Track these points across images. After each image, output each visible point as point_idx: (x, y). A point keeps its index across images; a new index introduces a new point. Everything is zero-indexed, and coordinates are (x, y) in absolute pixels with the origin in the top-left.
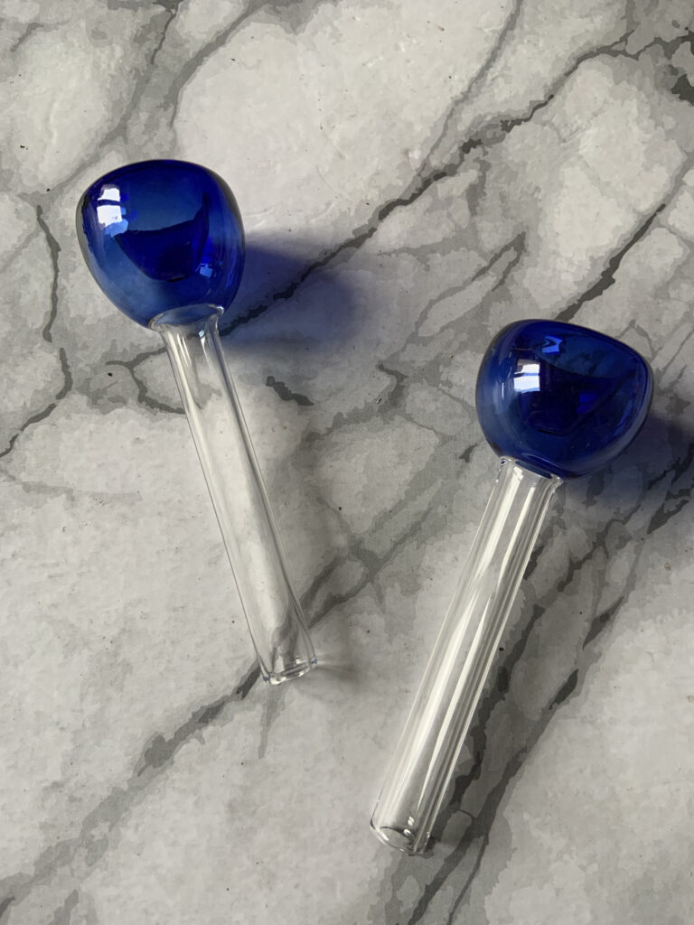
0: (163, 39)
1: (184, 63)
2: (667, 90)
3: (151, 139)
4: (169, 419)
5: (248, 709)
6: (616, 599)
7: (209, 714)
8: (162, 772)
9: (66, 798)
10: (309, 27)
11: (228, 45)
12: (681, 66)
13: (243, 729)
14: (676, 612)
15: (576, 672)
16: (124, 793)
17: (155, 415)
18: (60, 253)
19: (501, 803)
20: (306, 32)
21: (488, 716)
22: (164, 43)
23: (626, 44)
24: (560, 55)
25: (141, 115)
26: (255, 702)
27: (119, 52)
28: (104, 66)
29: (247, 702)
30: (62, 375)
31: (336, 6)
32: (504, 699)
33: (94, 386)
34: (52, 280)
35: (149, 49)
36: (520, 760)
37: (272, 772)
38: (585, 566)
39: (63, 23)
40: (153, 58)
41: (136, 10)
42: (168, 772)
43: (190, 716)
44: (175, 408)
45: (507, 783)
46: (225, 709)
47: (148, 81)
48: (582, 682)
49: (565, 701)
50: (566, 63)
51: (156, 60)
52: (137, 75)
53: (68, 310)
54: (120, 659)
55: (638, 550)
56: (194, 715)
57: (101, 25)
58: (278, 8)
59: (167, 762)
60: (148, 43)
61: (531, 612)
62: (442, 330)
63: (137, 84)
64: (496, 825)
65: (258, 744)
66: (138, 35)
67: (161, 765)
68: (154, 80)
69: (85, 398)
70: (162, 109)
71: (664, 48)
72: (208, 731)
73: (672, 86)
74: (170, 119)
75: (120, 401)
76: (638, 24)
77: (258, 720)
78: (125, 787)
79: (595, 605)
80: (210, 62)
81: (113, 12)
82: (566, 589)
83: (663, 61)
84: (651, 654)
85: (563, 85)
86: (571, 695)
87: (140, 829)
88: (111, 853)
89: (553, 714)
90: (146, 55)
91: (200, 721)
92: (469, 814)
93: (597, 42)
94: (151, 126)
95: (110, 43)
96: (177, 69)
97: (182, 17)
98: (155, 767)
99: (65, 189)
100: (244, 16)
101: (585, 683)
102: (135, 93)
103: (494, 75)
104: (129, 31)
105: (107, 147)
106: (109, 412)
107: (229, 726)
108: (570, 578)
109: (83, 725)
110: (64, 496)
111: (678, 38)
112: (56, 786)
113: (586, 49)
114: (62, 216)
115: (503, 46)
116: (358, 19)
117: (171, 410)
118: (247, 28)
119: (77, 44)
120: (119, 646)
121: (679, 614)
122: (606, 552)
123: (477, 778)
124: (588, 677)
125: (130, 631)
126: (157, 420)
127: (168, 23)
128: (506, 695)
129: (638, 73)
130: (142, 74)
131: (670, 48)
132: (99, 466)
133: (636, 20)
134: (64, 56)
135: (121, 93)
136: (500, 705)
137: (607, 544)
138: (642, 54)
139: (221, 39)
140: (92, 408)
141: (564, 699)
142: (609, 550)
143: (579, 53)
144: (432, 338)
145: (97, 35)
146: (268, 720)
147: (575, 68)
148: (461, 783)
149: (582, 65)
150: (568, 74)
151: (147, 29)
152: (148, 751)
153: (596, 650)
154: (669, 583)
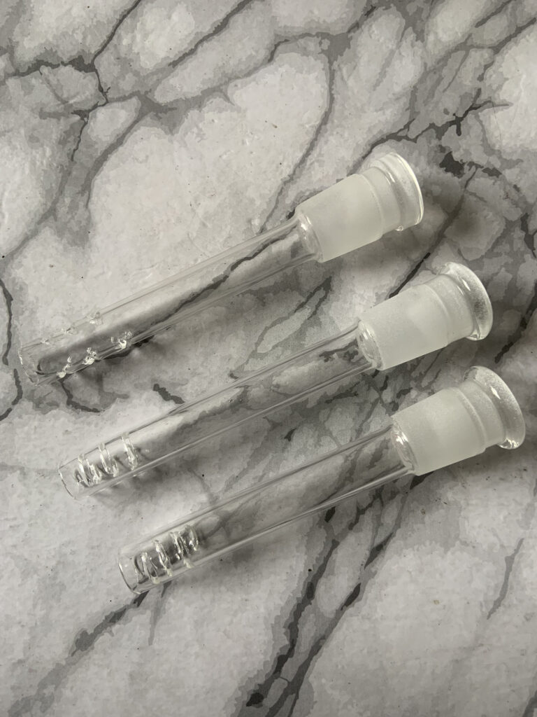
0: (79, 141)
1: (94, 160)
2: (437, 165)
3: (73, 218)
4: (88, 417)
5: (142, 614)
6: (388, 534)
7: (116, 617)
8: (87, 654)
9: (27, 670)
10: (182, 129)
11: (125, 145)
12: (448, 145)
13: (138, 627)
14: (428, 543)
15: (359, 585)
16: (64, 667)
17: (78, 413)
18: (12, 302)
19: (308, 672)
20: (180, 132)
21: (300, 615)
22: (80, 144)
23: (408, 130)
24: (359, 143)
25: (66, 200)
26: (146, 609)
27: (48, 152)
28: (38, 163)
29: (141, 608)
30: (15, 388)
31: (200, 111)
32: (311, 604)
33: (37, 395)
34: (7, 321)
35: (70, 149)
36: (321, 644)
37: (158, 654)
38: (367, 512)
39: (8, 132)
40: (72, 157)
41: (59, 120)
42: (91, 653)
43: (104, 618)
44: (91, 408)
45: (311, 659)
46: (126, 613)
47: (70, 174)
48: (363, 592)
49: (352, 604)
50: (364, 149)
51: (74, 158)
52: (62, 170)
53: (19, 342)
54: (58, 581)
55: (403, 501)
56: (106, 618)
57: (36, 132)
58: (160, 114)
59: (89, 648)
60: (68, 144)
61: (330, 545)
62: (274, 348)
63: (62, 177)
64: (303, 687)
65: (148, 636)
66: (62, 138)
67: (86, 649)
68: (74, 173)
69: (32, 403)
70: (80, 195)
71: (437, 132)
72: (116, 627)
73: (440, 161)
74: (86, 201)
75: (54, 405)
76: (418, 113)
77: (148, 621)
78: (64, 663)
79: (374, 538)
80: (113, 159)
81: (43, 121)
82: (354, 528)
83: (435, 142)
84: (410, 573)
85: (360, 166)
86: (356, 600)
87: (74, 689)
88: (56, 704)
89: (343, 613)
90: (68, 154)
91: (110, 621)
92: (287, 680)
93: (386, 131)
94: (73, 208)
95: (42, 145)
96: (90, 164)
97: (92, 124)
98: (82, 650)
99: (15, 256)
100: (136, 122)
101: (365, 592)
102: (61, 183)
103: (312, 161)
104: (55, 136)
105: (43, 224)
106: (47, 413)
107: (128, 625)
108: (357, 520)
109: (36, 624)
110: (18, 472)
111: (447, 123)
112: (20, 662)
113: (379, 137)
114: (13, 276)
115: (318, 138)
116: (216, 121)
117: (90, 410)
118: (138, 131)
119: (19, 147)
120: (57, 573)
121: (430, 544)
122: (382, 502)
123: (292, 656)
124: (367, 588)
125: (63, 563)
126: (80, 417)
127: (82, 128)
128: (312, 601)
129: (416, 153)
130: (65, 169)
131: (441, 131)
132: (41, 451)
133: (417, 111)
134: (10, 156)
135: (51, 184)
136: (308, 608)
137: (383, 497)
138: (419, 138)
139: (120, 141)
140: (36, 410)
141: (350, 603)
142: (383, 500)
143: (373, 140)
144: (266, 354)
145: (33, 140)
146: (155, 620)
147: (370, 152)
148: (281, 660)
149: (375, 150)
150: (364, 157)
151: (67, 133)
152: (77, 640)
153: (373, 570)
154: (424, 523)
